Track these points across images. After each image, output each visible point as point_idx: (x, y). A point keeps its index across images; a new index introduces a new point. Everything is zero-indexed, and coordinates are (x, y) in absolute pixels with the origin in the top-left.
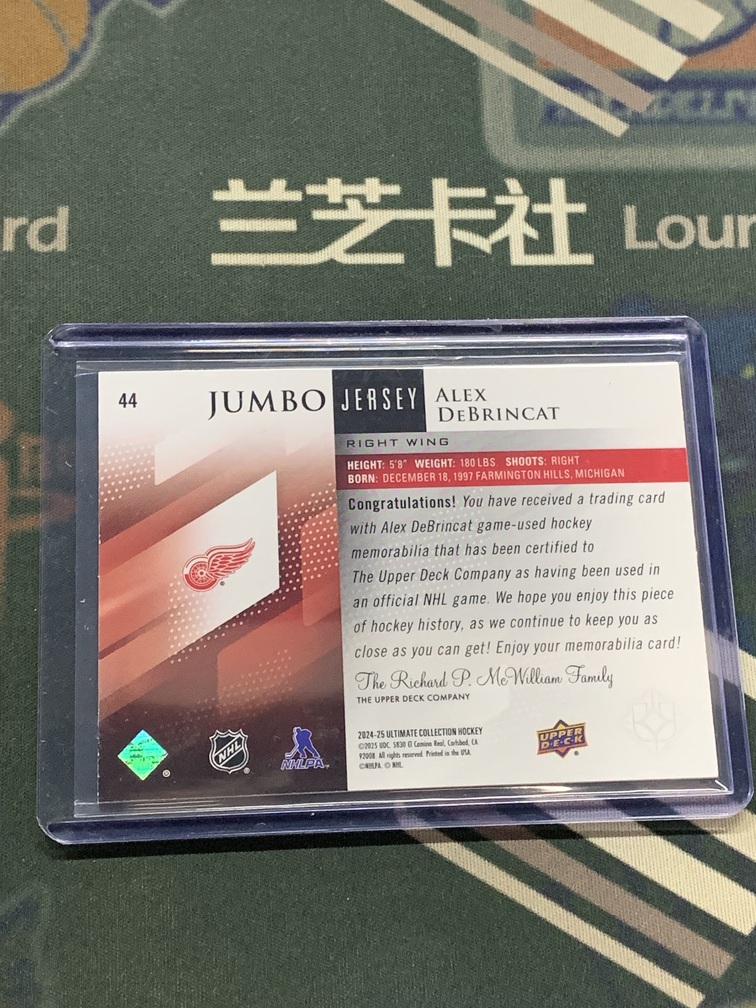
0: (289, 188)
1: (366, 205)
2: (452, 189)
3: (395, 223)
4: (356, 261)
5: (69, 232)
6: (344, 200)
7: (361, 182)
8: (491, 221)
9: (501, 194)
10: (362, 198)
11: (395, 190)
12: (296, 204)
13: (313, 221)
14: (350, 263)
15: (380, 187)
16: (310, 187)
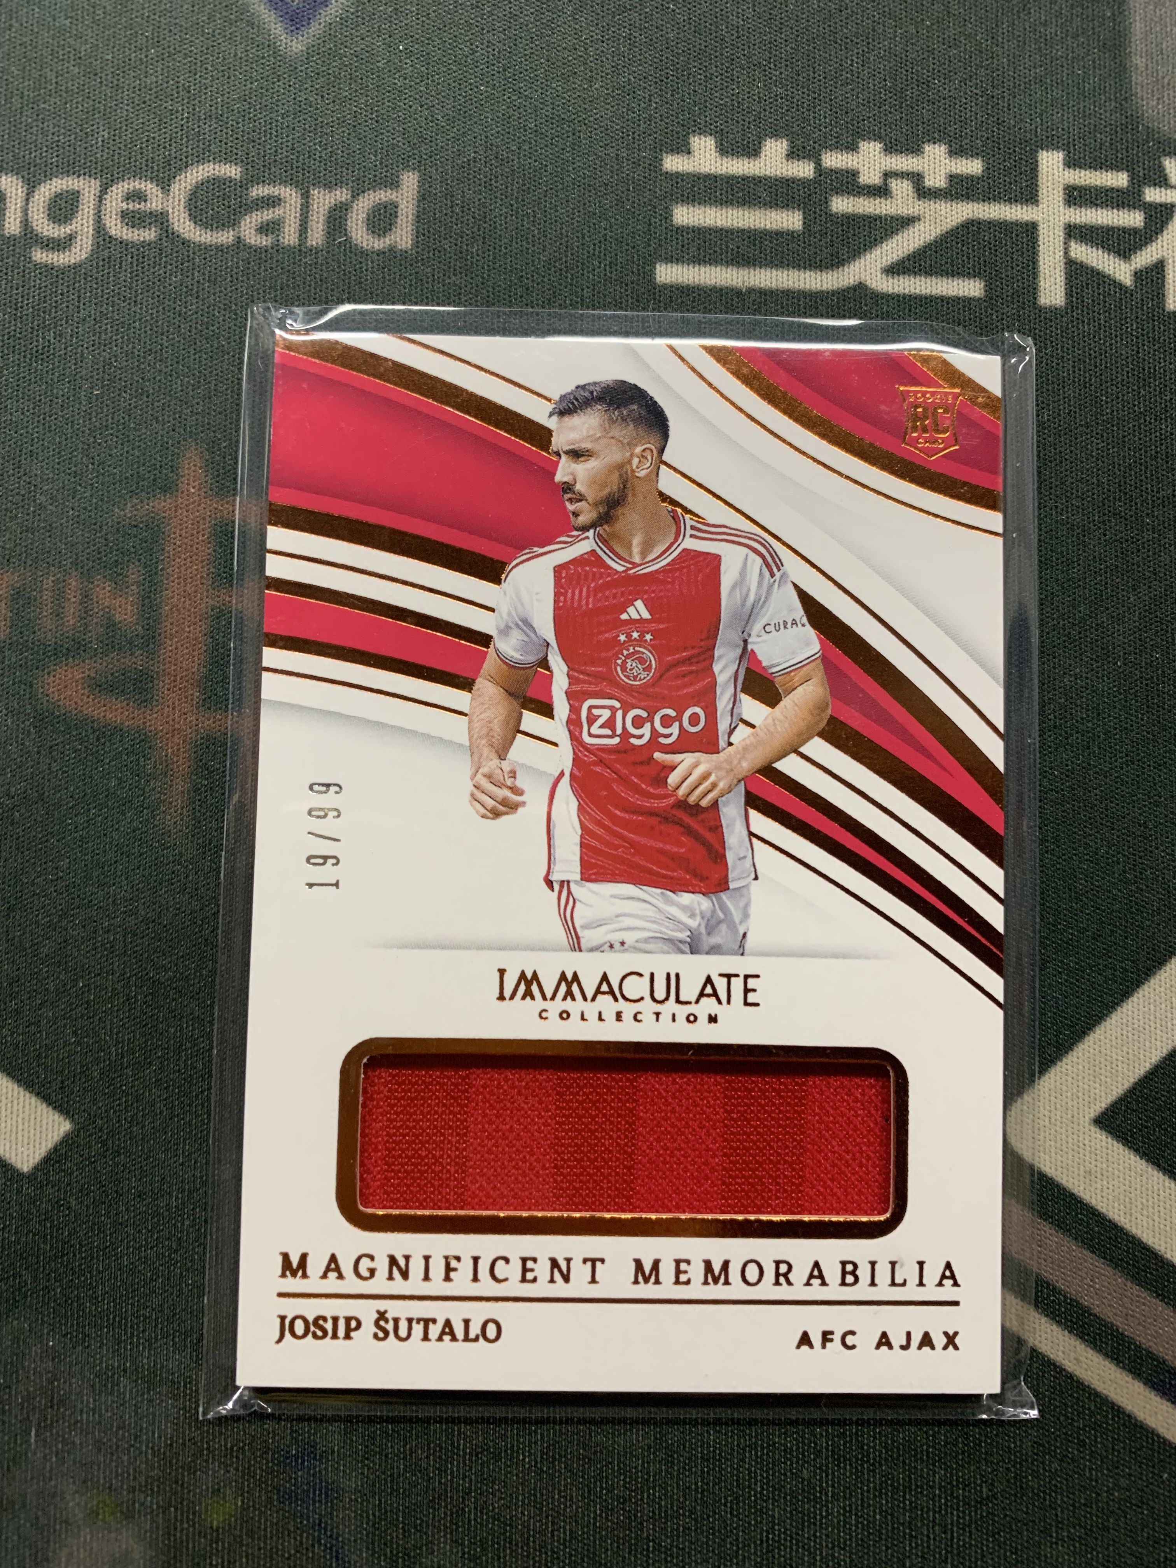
0: (793, 155)
1: (923, 192)
2: (1071, 171)
3: (971, 227)
4: (901, 288)
5: (418, 218)
6: (885, 180)
7: (915, 150)
8: (1135, 231)
9: (1155, 185)
10: (916, 178)
11: (973, 167)
12: (803, 183)
13: (831, 215)
14: (891, 291)
15: (947, 161)
16: (828, 155)
